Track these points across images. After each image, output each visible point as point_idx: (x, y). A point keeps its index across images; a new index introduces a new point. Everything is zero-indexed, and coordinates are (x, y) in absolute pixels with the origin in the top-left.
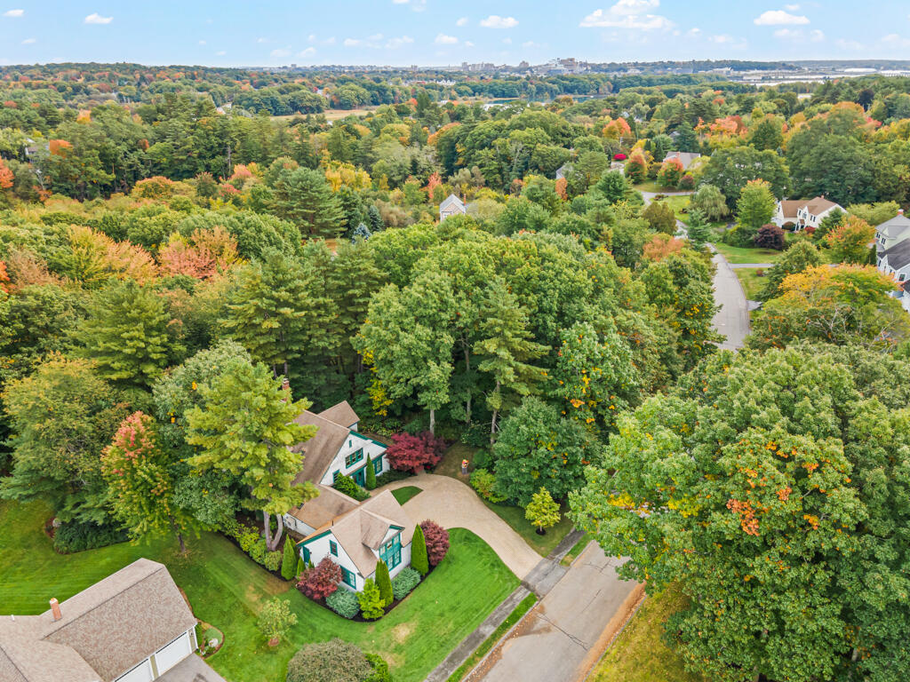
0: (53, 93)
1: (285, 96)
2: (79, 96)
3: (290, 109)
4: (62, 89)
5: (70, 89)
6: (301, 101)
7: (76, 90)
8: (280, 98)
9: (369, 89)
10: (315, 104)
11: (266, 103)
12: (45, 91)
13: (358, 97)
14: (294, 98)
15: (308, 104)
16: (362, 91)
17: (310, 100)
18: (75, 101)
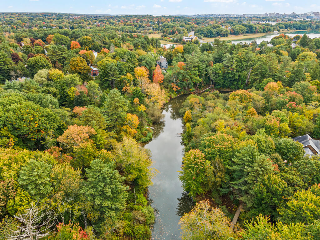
0: (133, 27)
1: (215, 30)
2: (141, 29)
3: (216, 35)
4: (136, 26)
5: (138, 26)
6: (221, 32)
7: (140, 26)
8: (213, 30)
9: (246, 26)
10: (226, 33)
11: (208, 33)
12: (131, 26)
13: (242, 30)
14: (219, 30)
15: (223, 33)
16: (244, 27)
17: (224, 32)
18: (140, 30)
